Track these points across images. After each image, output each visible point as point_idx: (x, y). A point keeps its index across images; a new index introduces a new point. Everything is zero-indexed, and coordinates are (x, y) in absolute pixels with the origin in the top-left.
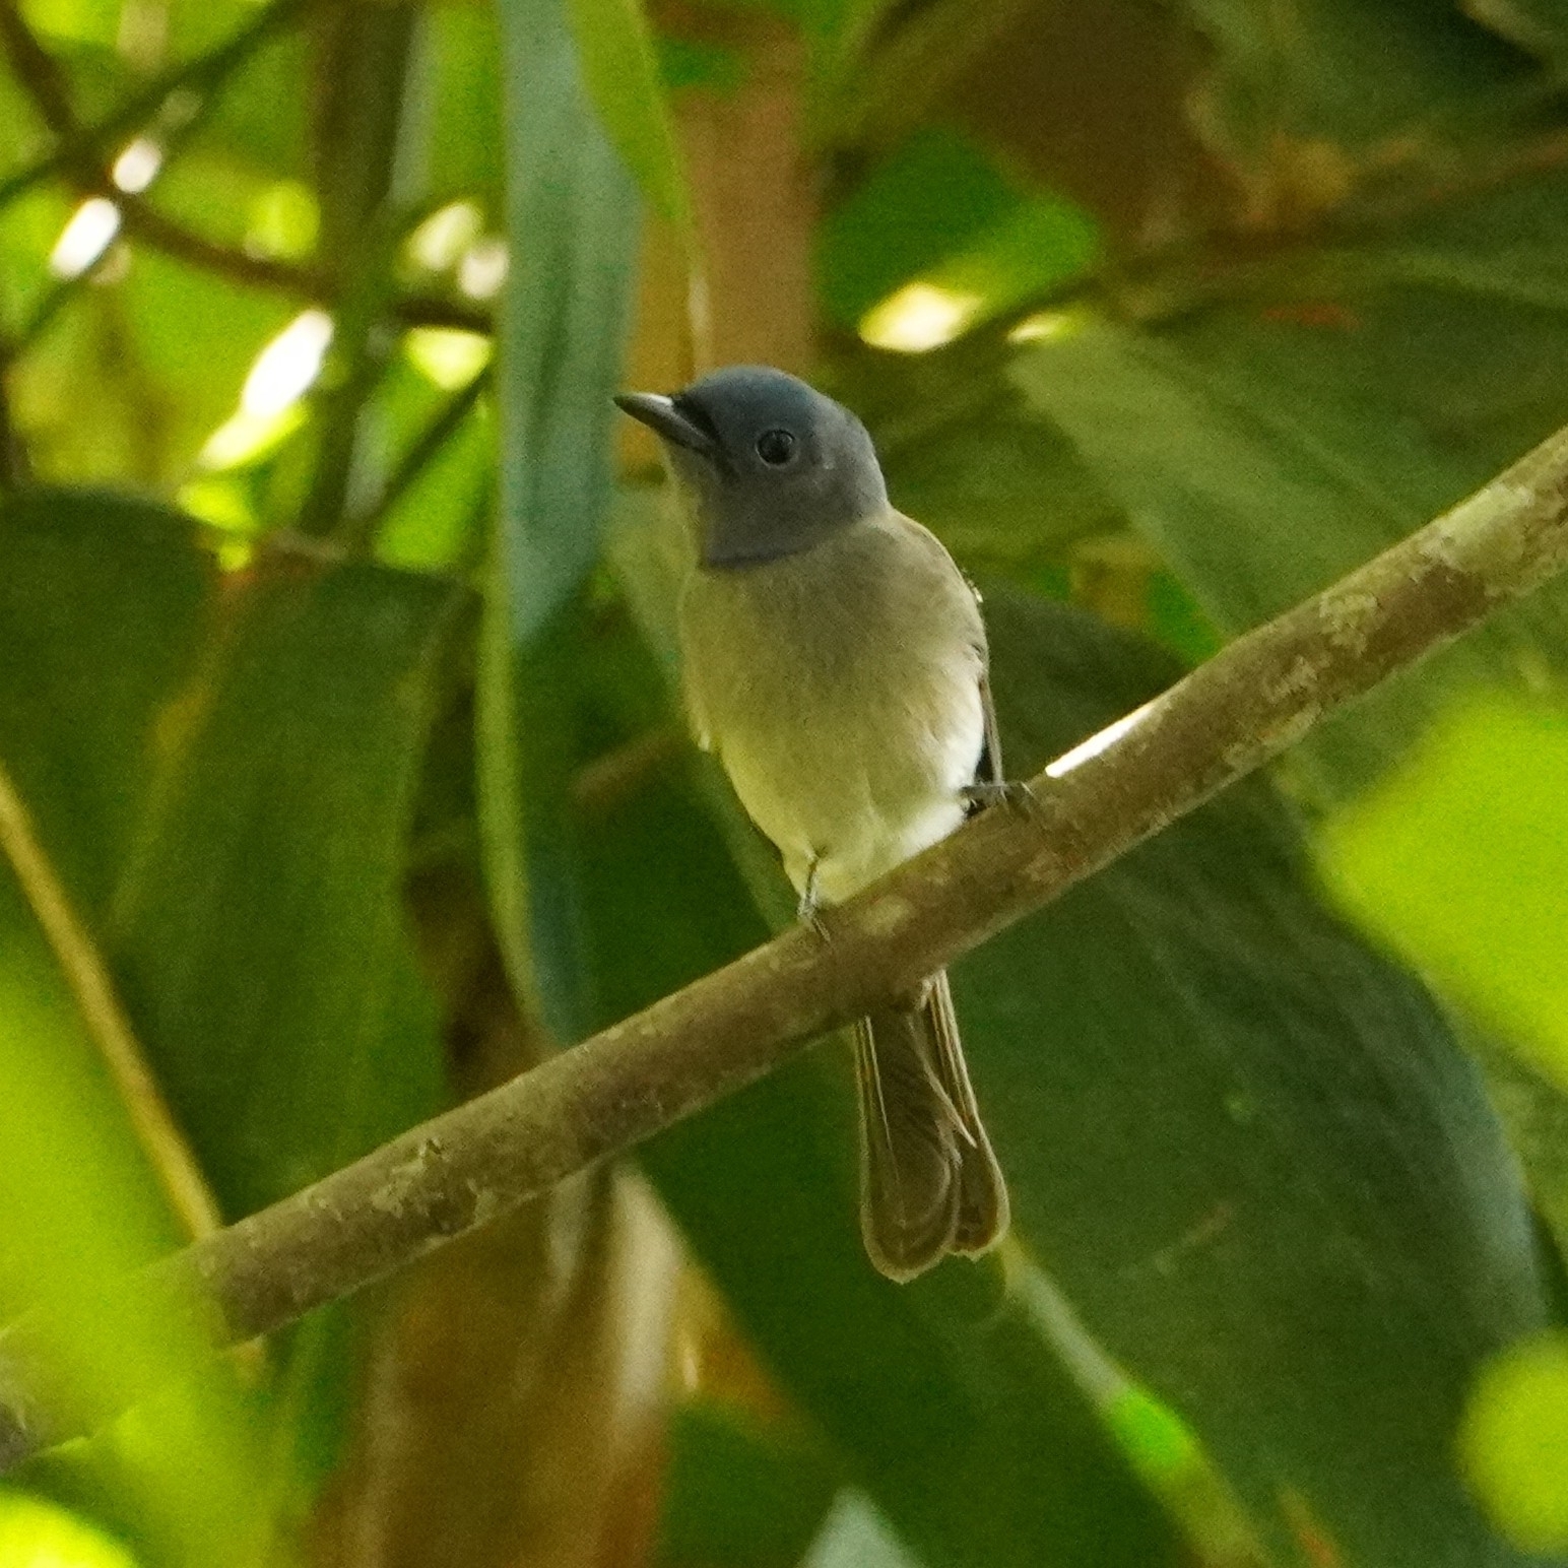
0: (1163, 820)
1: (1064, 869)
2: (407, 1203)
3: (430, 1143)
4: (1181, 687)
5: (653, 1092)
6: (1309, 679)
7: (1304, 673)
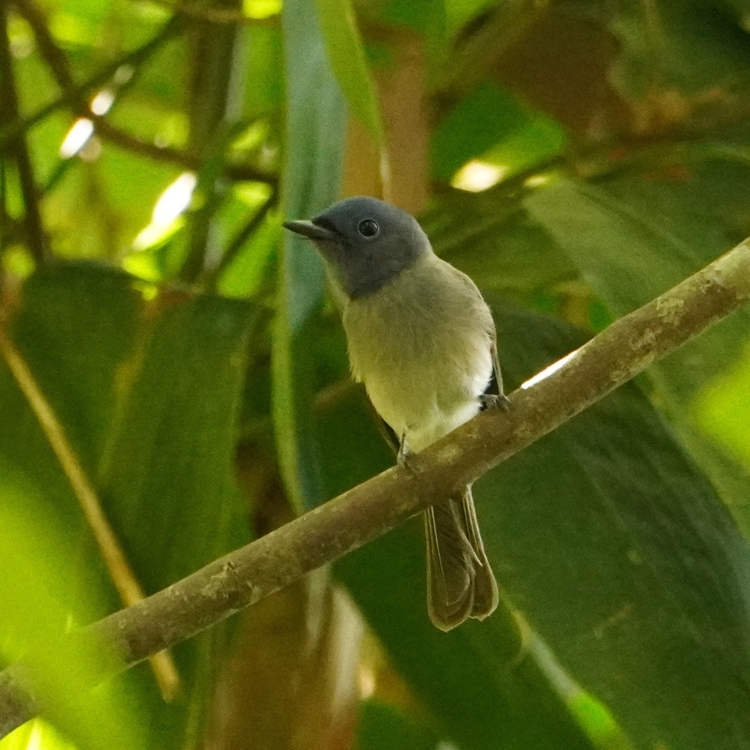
0: (582, 407)
1: (534, 431)
2: (218, 592)
3: (229, 564)
4: (590, 343)
5: (336, 540)
6: (651, 338)
7: (649, 336)
